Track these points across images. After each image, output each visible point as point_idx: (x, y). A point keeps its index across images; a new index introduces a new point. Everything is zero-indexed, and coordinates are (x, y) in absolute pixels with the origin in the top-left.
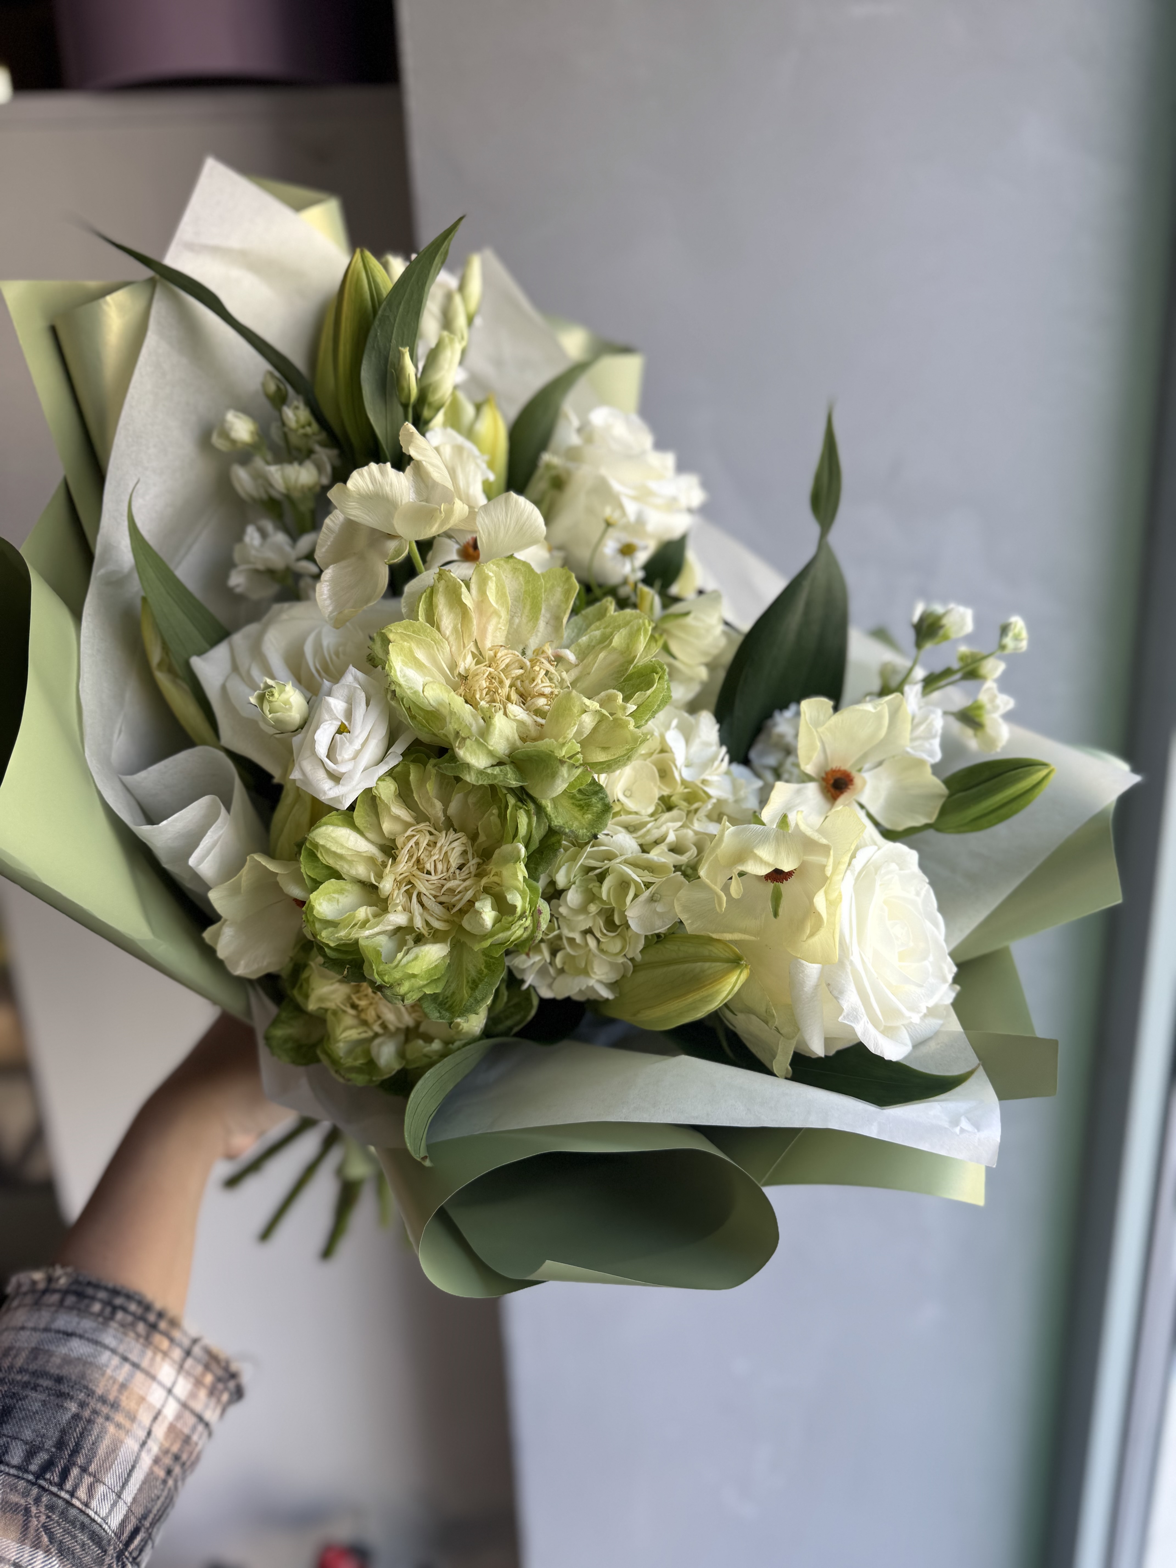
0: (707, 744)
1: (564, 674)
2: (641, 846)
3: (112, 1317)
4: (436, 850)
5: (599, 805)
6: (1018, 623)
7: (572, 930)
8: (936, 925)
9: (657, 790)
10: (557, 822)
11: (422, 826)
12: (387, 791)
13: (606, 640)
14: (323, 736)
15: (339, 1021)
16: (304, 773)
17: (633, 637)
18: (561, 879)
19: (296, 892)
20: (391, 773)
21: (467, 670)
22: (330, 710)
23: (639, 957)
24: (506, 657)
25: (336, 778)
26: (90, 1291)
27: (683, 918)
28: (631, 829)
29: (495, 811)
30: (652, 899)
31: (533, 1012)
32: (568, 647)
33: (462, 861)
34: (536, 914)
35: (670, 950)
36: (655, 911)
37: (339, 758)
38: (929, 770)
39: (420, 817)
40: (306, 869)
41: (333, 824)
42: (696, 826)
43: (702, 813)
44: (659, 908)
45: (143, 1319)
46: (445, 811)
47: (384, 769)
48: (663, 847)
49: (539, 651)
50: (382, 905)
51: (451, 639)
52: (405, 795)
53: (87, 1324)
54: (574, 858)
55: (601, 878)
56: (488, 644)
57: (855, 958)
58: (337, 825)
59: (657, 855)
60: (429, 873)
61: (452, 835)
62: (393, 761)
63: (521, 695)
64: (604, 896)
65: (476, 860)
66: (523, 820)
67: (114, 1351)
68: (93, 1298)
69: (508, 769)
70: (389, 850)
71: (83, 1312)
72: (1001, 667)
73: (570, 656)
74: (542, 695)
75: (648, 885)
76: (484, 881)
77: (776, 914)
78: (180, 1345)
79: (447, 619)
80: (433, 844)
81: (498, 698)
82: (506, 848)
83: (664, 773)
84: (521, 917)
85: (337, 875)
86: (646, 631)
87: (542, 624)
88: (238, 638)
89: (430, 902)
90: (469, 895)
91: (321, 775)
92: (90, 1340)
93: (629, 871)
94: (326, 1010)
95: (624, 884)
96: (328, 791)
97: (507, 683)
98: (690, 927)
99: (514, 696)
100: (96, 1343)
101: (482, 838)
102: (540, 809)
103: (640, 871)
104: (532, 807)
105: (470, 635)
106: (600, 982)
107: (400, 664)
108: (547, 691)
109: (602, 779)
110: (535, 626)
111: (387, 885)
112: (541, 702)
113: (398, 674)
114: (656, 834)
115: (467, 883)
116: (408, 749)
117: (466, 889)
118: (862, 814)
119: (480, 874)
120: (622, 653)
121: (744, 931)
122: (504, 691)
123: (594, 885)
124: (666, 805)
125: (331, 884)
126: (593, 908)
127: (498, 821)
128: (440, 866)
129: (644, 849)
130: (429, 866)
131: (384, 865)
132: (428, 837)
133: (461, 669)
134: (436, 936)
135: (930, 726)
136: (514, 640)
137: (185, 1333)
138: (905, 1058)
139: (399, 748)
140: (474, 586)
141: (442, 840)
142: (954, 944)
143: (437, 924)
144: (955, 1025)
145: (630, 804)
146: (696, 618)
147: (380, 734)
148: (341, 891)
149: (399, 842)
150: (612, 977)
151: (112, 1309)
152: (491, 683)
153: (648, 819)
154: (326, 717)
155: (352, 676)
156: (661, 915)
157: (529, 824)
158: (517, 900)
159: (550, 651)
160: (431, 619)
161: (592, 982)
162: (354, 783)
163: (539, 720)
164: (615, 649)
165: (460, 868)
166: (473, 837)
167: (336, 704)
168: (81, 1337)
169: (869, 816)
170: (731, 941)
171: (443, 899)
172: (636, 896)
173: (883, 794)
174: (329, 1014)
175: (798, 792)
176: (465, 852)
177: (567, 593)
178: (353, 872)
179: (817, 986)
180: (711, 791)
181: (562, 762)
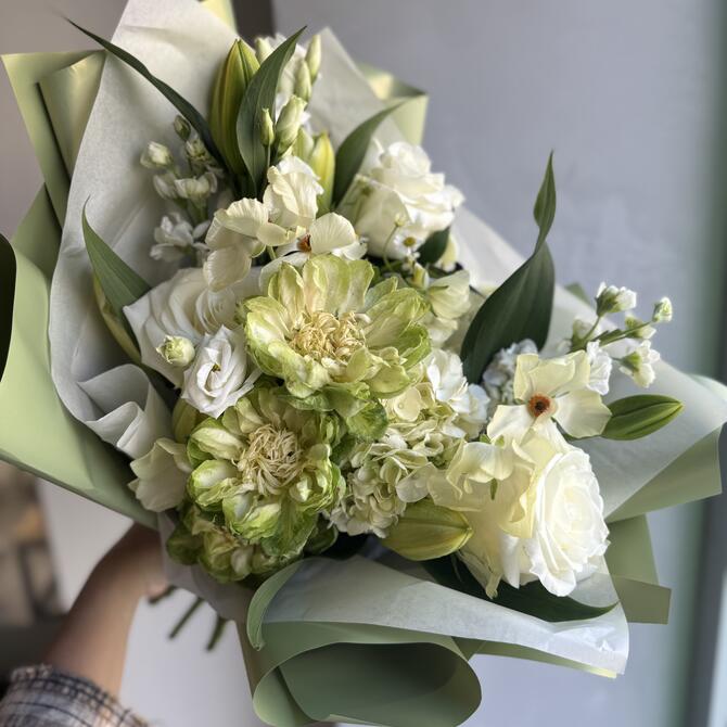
0: (455, 375)
1: (362, 331)
2: (407, 442)
3: (75, 696)
4: (274, 444)
5: (380, 420)
6: (666, 302)
7: (360, 494)
8: (598, 504)
9: (420, 405)
10: (352, 430)
11: (266, 427)
12: (243, 407)
13: (391, 307)
14: (203, 374)
15: (211, 541)
16: (190, 395)
17: (408, 308)
18: (354, 463)
19: (184, 467)
20: (247, 396)
21: (299, 326)
22: (208, 357)
23: (402, 515)
24: (325, 318)
25: (211, 399)
26: (62, 680)
27: (432, 493)
28: (402, 430)
29: (313, 422)
30: (413, 478)
31: (335, 540)
32: (365, 313)
33: (290, 450)
34: (336, 491)
35: (423, 512)
36: (414, 487)
37: (212, 387)
38: (600, 399)
39: (266, 421)
40: (191, 454)
41: (208, 426)
42: (445, 430)
43: (449, 422)
44: (418, 485)
45: (95, 698)
46: (281, 419)
47: (241, 393)
48: (423, 444)
49: (346, 315)
50: (238, 476)
51: (289, 307)
52: (255, 408)
53: (60, 701)
54: (363, 449)
55: (381, 463)
56: (313, 309)
57: (543, 533)
58: (213, 427)
59: (419, 451)
60: (269, 458)
61: (285, 434)
62: (247, 389)
63: (333, 344)
64: (382, 476)
65: (300, 451)
66: (330, 430)
67: (77, 718)
68: (63, 685)
69: (321, 398)
70: (245, 440)
71: (58, 693)
72: (654, 331)
73: (366, 318)
74: (346, 345)
75: (410, 470)
76: (304, 466)
77: (493, 497)
78: (117, 715)
79: (286, 295)
80: (272, 439)
81: (317, 347)
82: (319, 447)
83: (425, 393)
84: (326, 494)
85: (211, 457)
86: (416, 305)
87: (349, 294)
88: (154, 293)
89: (269, 476)
90: (294, 474)
91: (201, 397)
92: (62, 711)
93: (398, 462)
94: (204, 533)
95: (395, 468)
96: (205, 407)
97: (325, 336)
98: (436, 500)
99: (329, 346)
100: (66, 712)
101: (304, 435)
102: (342, 421)
103: (406, 462)
104: (337, 419)
105: (302, 303)
106: (377, 527)
107: (254, 324)
108: (350, 343)
109: (383, 402)
110: (344, 297)
111: (242, 466)
112: (346, 351)
113: (253, 332)
114: (419, 435)
115: (294, 465)
116: (259, 379)
117: (293, 470)
118: (554, 425)
119: (302, 459)
120: (400, 318)
121: (471, 505)
122: (321, 343)
123: (375, 467)
124: (426, 415)
125: (207, 463)
126: (374, 482)
127: (314, 427)
128: (276, 454)
129: (410, 446)
130: (270, 454)
131: (241, 450)
132: (270, 434)
133: (295, 326)
134: (272, 499)
135: (602, 372)
136: (331, 305)
137: (121, 707)
138: (572, 593)
139: (251, 380)
140: (305, 274)
141: (279, 437)
142: (608, 513)
143: (273, 491)
144: (605, 570)
145: (401, 414)
146: (451, 290)
147: (240, 371)
148: (213, 467)
149: (251, 436)
150: (385, 524)
151: (75, 692)
152: (314, 337)
153: (412, 425)
154: (205, 360)
155: (224, 333)
156: (418, 490)
157: (335, 431)
158: (324, 483)
159: (353, 315)
160: (277, 296)
161: (371, 527)
162: (222, 403)
163: (344, 363)
164: (396, 316)
165: (290, 454)
166: (298, 434)
167: (212, 352)
168: (57, 709)
169: (558, 426)
170: (463, 512)
171: (278, 474)
172: (402, 477)
173: (569, 411)
174: (205, 537)
175: (513, 411)
176: (293, 444)
177: (367, 275)
178: (221, 456)
179: (516, 548)
180: (456, 408)
181: (356, 399)
